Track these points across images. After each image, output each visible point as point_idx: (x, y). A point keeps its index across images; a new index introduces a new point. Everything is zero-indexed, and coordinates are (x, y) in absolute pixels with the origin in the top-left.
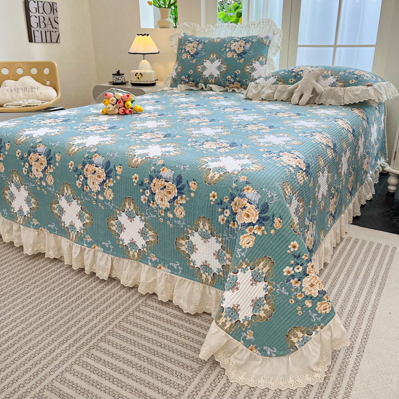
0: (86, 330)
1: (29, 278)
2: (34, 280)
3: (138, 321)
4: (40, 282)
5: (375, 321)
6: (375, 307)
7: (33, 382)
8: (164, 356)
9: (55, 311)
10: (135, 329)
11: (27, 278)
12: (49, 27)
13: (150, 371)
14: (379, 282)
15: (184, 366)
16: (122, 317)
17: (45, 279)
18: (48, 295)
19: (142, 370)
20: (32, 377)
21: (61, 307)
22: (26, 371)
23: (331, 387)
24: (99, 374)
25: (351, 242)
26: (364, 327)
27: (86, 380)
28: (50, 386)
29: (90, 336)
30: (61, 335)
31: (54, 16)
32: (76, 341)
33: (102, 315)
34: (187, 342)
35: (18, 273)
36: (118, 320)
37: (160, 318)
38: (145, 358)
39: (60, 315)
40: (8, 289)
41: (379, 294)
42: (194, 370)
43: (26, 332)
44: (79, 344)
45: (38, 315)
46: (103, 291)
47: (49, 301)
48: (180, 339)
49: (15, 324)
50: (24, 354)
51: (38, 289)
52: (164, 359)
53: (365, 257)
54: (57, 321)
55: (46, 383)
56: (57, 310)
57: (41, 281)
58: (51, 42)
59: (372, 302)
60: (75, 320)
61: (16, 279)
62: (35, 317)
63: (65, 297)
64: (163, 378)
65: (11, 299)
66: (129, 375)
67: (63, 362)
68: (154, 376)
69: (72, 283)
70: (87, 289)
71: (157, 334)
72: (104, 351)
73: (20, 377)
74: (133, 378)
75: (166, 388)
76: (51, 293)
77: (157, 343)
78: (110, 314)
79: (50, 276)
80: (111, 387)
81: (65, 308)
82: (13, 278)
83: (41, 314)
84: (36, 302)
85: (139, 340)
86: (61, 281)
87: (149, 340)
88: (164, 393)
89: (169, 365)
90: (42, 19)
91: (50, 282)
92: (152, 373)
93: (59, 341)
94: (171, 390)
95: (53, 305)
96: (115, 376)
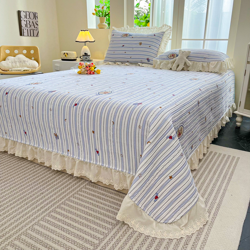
0: (48, 201)
1: (15, 172)
2: (18, 173)
3: (81, 197)
4: (21, 175)
5: (225, 198)
6: (225, 190)
7: (15, 230)
8: (96, 217)
9: (30, 191)
10: (79, 201)
11: (13, 172)
12: (33, 27)
14: (228, 177)
15: (107, 222)
16: (70, 195)
17: (24, 173)
18: (26, 182)
19: (82, 224)
20: (14, 228)
21: (33, 189)
22: (11, 224)
24: (55, 226)
25: (213, 154)
26: (217, 201)
27: (47, 229)
28: (25, 232)
29: (51, 205)
30: (33, 204)
31: (36, 21)
32: (42, 208)
33: (58, 193)
34: (110, 209)
35: (8, 169)
36: (68, 196)
37: (94, 196)
38: (83, 217)
39: (32, 193)
41: (228, 183)
42: (113, 225)
43: (11, 202)
44: (44, 209)
45: (19, 193)
46: (60, 180)
47: (27, 185)
48: (105, 207)
49: (5, 198)
50: (10, 215)
51: (20, 179)
53: (221, 163)
54: (31, 196)
55: (23, 231)
56: (31, 190)
57: (22, 174)
58: (34, 36)
59: (223, 188)
60: (42, 196)
61: (7, 173)
62: (17, 194)
63: (36, 183)
64: (94, 229)
65: (3, 184)
66: (74, 227)
67: (34, 219)
69: (41, 175)
70: (50, 179)
71: (91, 204)
72: (59, 213)
73: (7, 228)
74: (76, 228)
75: (96, 234)
76: (27, 181)
77: (91, 209)
78: (63, 193)
79: (28, 171)
80: (62, 233)
81: (36, 189)
82: (5, 172)
83: (21, 192)
84: (19, 186)
85: (80, 208)
86: (34, 174)
87: (86, 207)
88: (95, 237)
89: (98, 221)
90: (28, 22)
91: (27, 174)
92: (88, 226)
93: (32, 207)
94: (99, 235)
95: (28, 188)
96: (65, 227)
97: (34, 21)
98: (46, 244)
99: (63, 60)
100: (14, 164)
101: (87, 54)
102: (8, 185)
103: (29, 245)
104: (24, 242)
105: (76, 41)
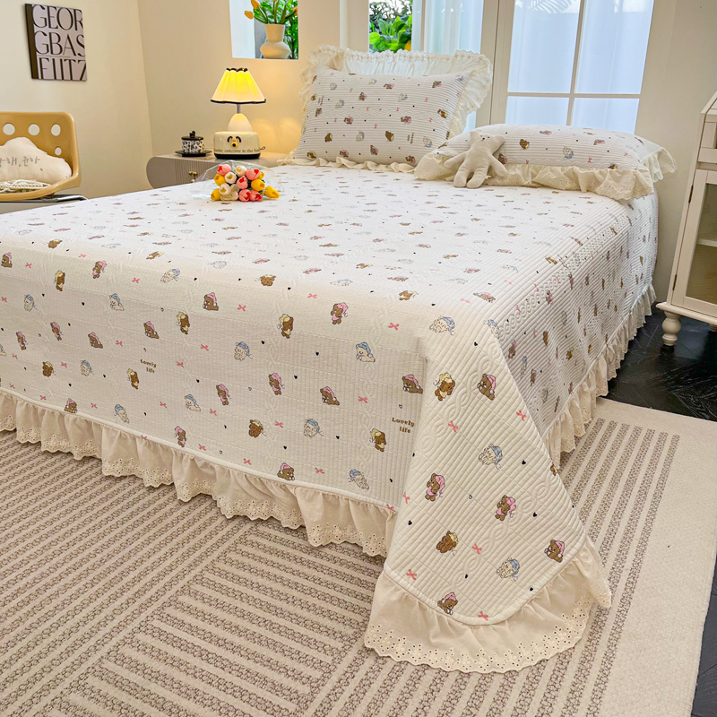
0: (154, 575)
1: (47, 489)
2: (56, 493)
3: (247, 561)
4: (67, 497)
5: (647, 554)
6: (647, 532)
7: (67, 663)
8: (294, 617)
9: (97, 545)
10: (241, 573)
11: (43, 491)
12: (68, 53)
13: (270, 641)
14: (651, 492)
15: (329, 632)
16: (216, 554)
17: (75, 491)
18: (83, 519)
19: (256, 640)
20: (64, 655)
21: (106, 538)
22: (54, 645)
23: (577, 661)
24: (182, 647)
25: (604, 427)
26: (628, 564)
27: (160, 657)
28: (97, 668)
29: (163, 585)
30: (111, 584)
31: (77, 33)
32: (137, 594)
34: (332, 593)
35: (26, 482)
36: (210, 559)
37: (283, 555)
38: (260, 620)
39: (106, 552)
40: (10, 509)
41: (653, 512)
42: (345, 638)
43: (48, 580)
44: (143, 599)
45: (68, 552)
47: (86, 528)
48: (318, 588)
49: (28, 567)
50: (47, 617)
51: (63, 509)
52: (294, 621)
53: (628, 452)
54: (102, 561)
55: (89, 664)
56: (100, 543)
57: (69, 495)
58: (71, 79)
59: (641, 524)
60: (134, 559)
61: (24, 493)
62: (62, 556)
63: (114, 522)
64: (294, 651)
65: (16, 526)
66: (235, 649)
67: (118, 628)
68: (278, 649)
69: (124, 498)
70: (151, 507)
71: (279, 580)
72: (189, 610)
73: (42, 655)
74: (242, 652)
75: (301, 667)
76: (88, 515)
77: (279, 595)
78: (194, 549)
79: (84, 486)
80: (204, 668)
81: (115, 539)
82: (18, 491)
83: (73, 549)
84: (63, 531)
85: (249, 591)
86: (104, 495)
87: (265, 591)
88: (297, 676)
89: (302, 630)
90: (55, 39)
91: (84, 496)
92: (275, 644)
93: (109, 593)
94: (308, 671)
95: (92, 536)
96: (210, 650)
97: (73, 34)
98: (161, 700)
100: (41, 465)
102: (31, 528)
103: (111, 704)
104: (98, 697)
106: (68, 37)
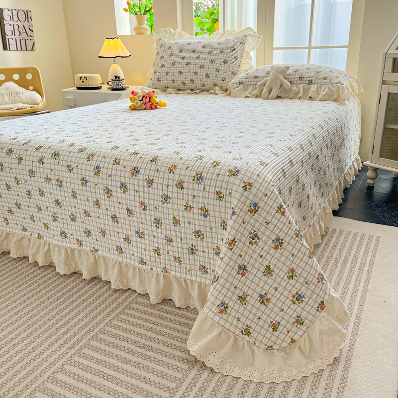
0: (76, 330)
1: (13, 282)
2: (19, 284)
3: (131, 319)
4: (25, 286)
5: (366, 305)
6: (364, 292)
7: (24, 384)
8: (159, 351)
9: (42, 314)
10: (127, 326)
12: (24, 35)
13: (145, 366)
14: (366, 269)
15: (180, 359)
16: (113, 316)
17: (29, 283)
18: (34, 298)
19: (137, 366)
20: (21, 380)
21: (48, 309)
22: (16, 374)
24: (92, 372)
25: (337, 233)
26: (355, 311)
27: (79, 379)
28: (41, 387)
29: (81, 336)
30: (50, 336)
31: (29, 24)
32: (66, 342)
33: (92, 315)
34: (181, 335)
36: (109, 319)
37: (152, 315)
38: (139, 354)
39: (47, 317)
41: (367, 280)
42: (190, 362)
43: (13, 335)
44: (69, 344)
45: (25, 319)
46: (92, 291)
48: (173, 333)
50: (12, 357)
51: (23, 293)
52: (159, 353)
53: (351, 247)
54: (45, 323)
55: (36, 385)
56: (44, 312)
57: (26, 285)
58: (26, 50)
59: (361, 288)
60: (64, 321)
62: (22, 321)
63: (52, 299)
64: (159, 372)
66: (125, 372)
67: (54, 363)
68: (149, 371)
69: (58, 285)
70: (75, 290)
71: (150, 330)
72: (96, 349)
73: (9, 380)
74: (128, 374)
75: (163, 381)
76: (37, 296)
77: (150, 338)
78: (100, 313)
79: (35, 279)
80: (105, 384)
81: (53, 310)
83: (27, 317)
84: (22, 306)
85: (132, 337)
86: (47, 284)
87: (142, 336)
88: (162, 387)
89: (164, 359)
90: (16, 27)
91: (35, 285)
92: (148, 368)
93: (49, 342)
94: (168, 383)
95: (39, 308)
96: (109, 374)
97: (27, 25)
99: (79, 88)
100: (10, 268)
101: (119, 77)
105: (99, 57)
106: (24, 26)
